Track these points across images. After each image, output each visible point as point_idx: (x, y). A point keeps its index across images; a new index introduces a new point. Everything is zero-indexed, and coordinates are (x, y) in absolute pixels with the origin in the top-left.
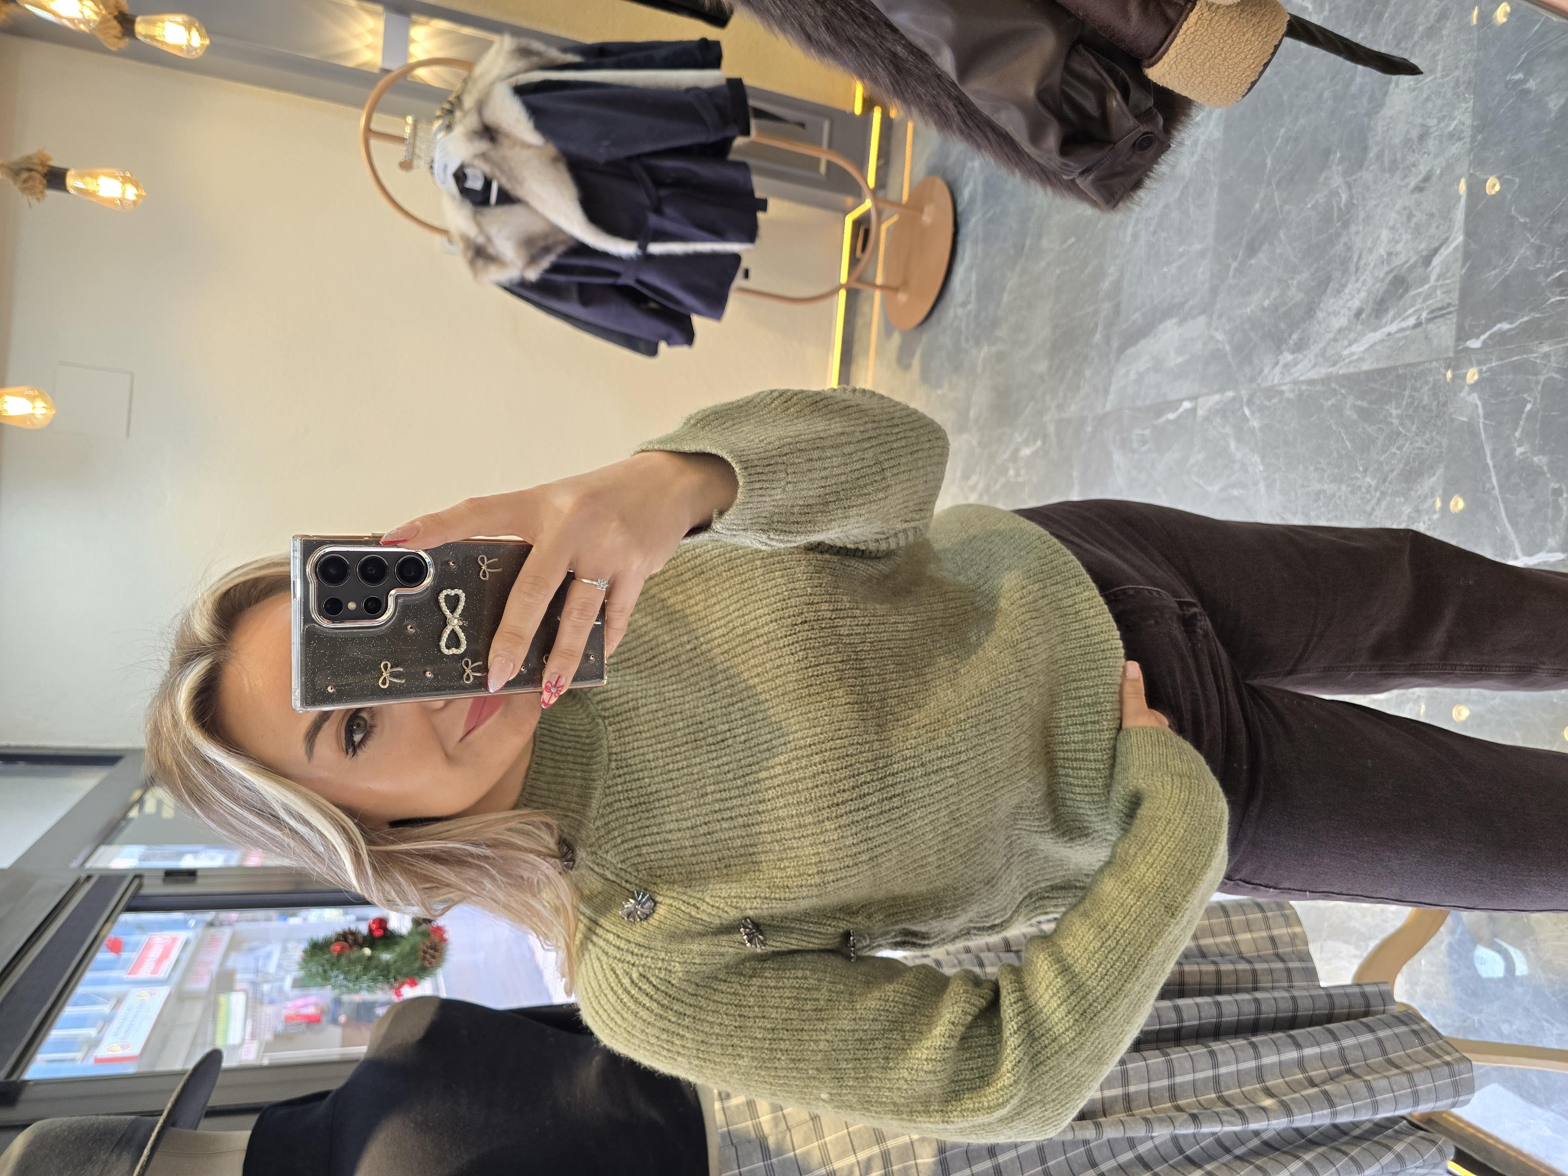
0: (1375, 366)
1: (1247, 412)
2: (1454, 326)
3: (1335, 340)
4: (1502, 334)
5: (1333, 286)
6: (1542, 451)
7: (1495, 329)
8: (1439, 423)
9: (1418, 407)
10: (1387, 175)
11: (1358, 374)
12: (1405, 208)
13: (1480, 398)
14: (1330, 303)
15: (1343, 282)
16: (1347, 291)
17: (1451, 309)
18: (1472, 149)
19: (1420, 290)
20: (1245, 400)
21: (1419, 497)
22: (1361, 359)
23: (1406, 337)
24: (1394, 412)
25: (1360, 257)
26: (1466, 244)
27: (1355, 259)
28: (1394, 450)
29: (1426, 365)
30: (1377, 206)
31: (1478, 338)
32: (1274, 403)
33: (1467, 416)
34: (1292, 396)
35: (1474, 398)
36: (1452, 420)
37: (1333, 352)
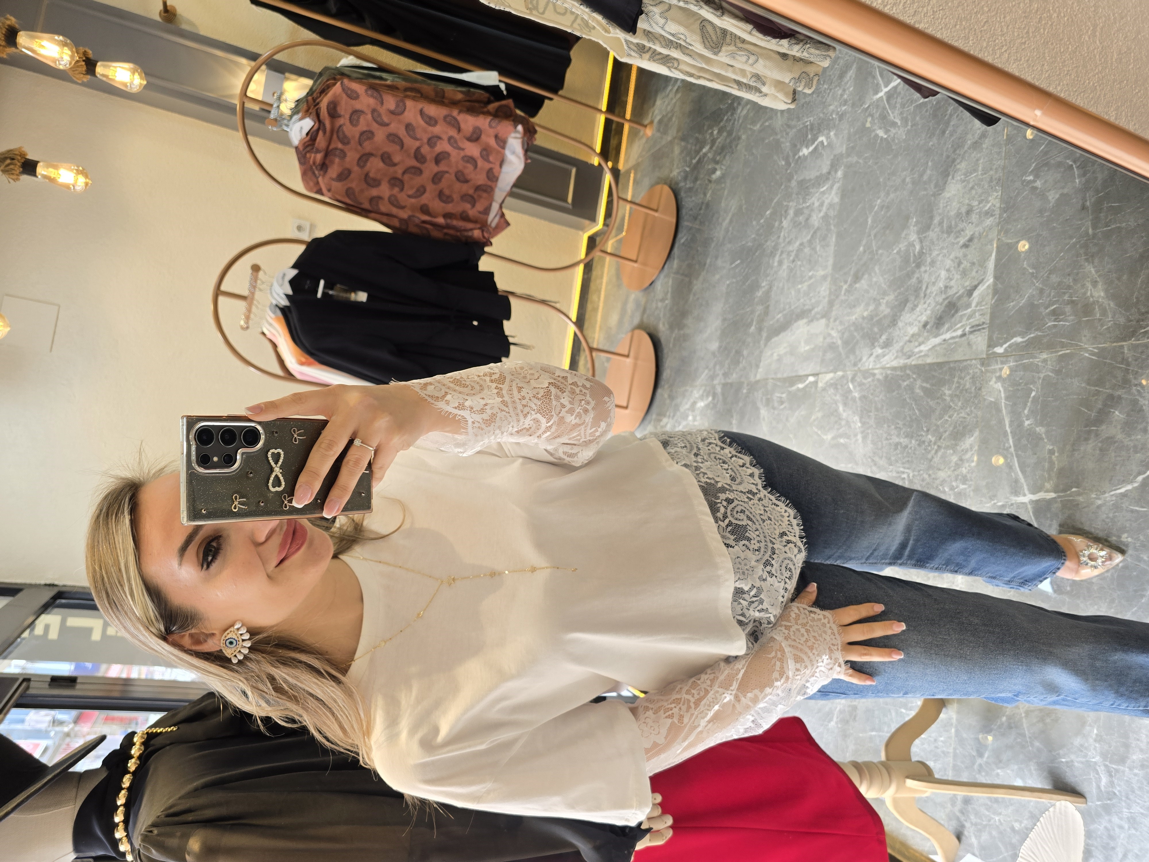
0: (935, 361)
1: (851, 386)
2: (986, 337)
3: (910, 341)
4: (1017, 344)
5: (909, 305)
6: (1041, 424)
7: (1013, 341)
8: (976, 402)
9: (962, 390)
10: (945, 235)
11: (924, 365)
12: (956, 258)
13: (1002, 386)
14: (907, 317)
15: (916, 303)
16: (918, 309)
17: (985, 326)
18: (999, 223)
19: (965, 312)
20: (850, 378)
21: (963, 451)
22: (926, 355)
23: (955, 343)
24: (947, 392)
25: (927, 288)
26: (995, 284)
27: (924, 288)
28: (946, 418)
29: (969, 362)
30: (938, 255)
31: (1002, 346)
32: (869, 382)
33: (994, 398)
34: (881, 377)
35: (998, 386)
36: (985, 400)
37: (908, 349)
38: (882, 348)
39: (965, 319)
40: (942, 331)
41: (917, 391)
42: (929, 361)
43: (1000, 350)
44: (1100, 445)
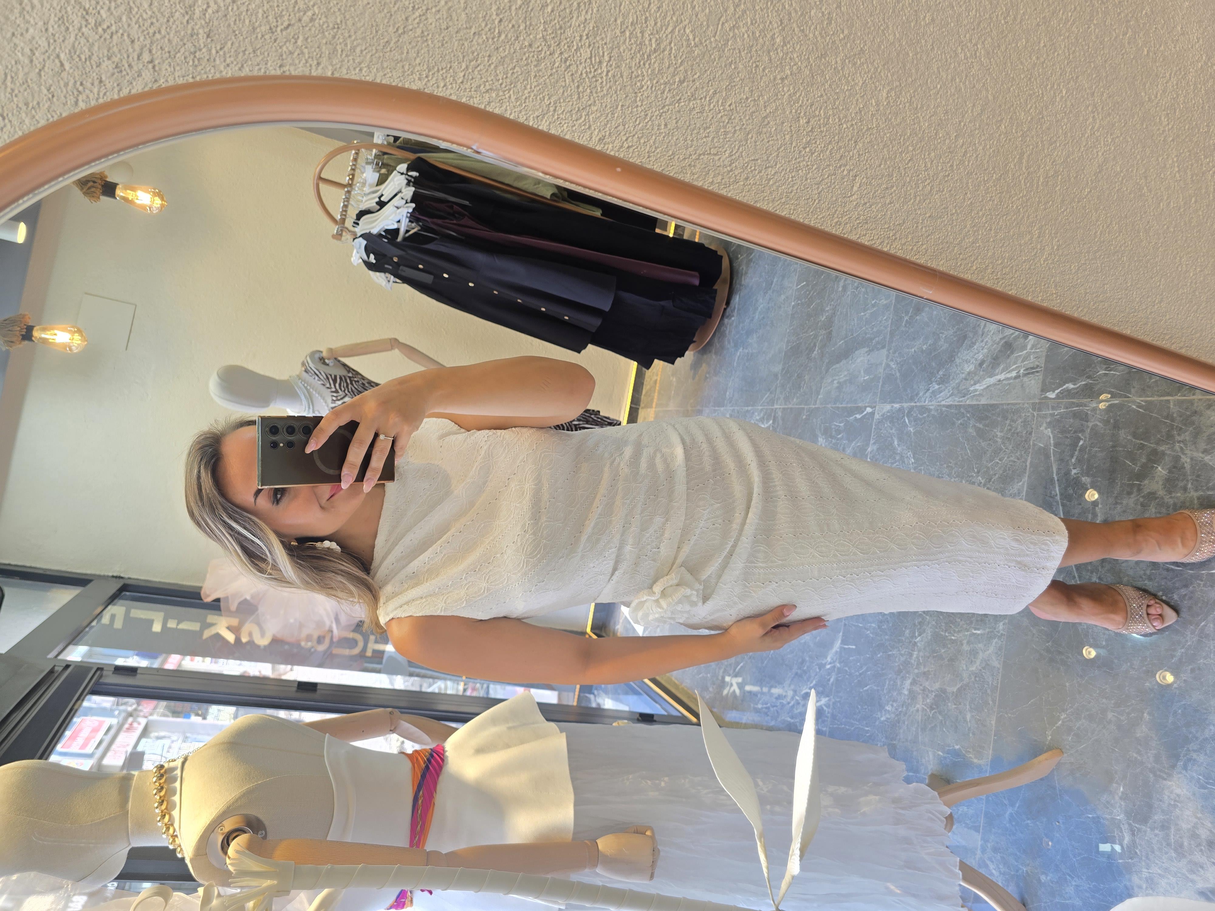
0: (989, 401)
1: (907, 421)
2: (1040, 381)
3: (966, 379)
4: (1069, 391)
5: (967, 342)
6: (1088, 474)
7: (1064, 387)
8: (1027, 446)
9: (1014, 433)
11: (978, 405)
13: (1052, 432)
14: (964, 354)
16: (975, 347)
17: (1039, 369)
19: (1020, 354)
20: (906, 411)
22: (981, 396)
23: (1010, 384)
28: (997, 460)
29: (1020, 406)
31: (1054, 391)
32: (924, 418)
33: (1043, 444)
34: (936, 414)
35: (1049, 432)
36: (1034, 445)
37: (964, 387)
38: (939, 384)
39: (1020, 361)
40: (997, 371)
41: (970, 430)
42: (984, 401)
43: (1052, 395)
44: (1141, 500)
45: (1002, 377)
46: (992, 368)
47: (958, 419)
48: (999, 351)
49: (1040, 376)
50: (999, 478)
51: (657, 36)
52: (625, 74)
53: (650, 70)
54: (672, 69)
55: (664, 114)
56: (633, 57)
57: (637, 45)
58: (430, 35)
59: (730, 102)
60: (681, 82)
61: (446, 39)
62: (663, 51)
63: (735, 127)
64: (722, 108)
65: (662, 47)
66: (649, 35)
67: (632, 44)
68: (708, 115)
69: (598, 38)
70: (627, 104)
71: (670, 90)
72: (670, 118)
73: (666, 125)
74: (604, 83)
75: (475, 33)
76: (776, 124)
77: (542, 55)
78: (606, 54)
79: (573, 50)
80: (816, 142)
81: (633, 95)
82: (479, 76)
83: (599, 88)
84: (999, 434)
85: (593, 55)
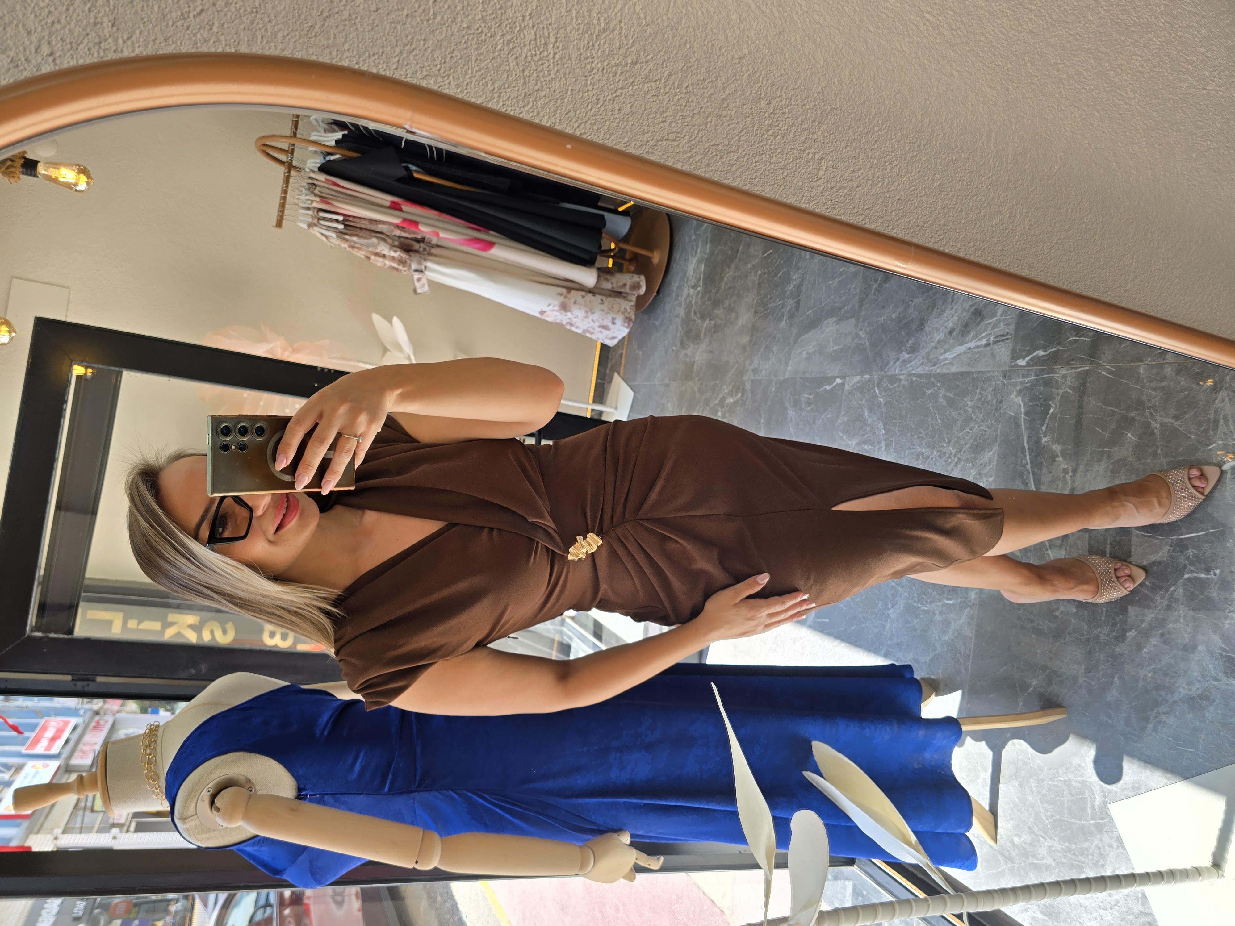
0: (959, 370)
1: (877, 391)
2: (1010, 349)
3: (936, 348)
4: (1039, 357)
5: (937, 310)
6: (1058, 442)
7: (1035, 354)
8: (997, 415)
9: (984, 402)
11: (948, 374)
13: (1022, 400)
14: (934, 322)
16: (945, 315)
17: (1009, 336)
19: (990, 321)
20: (876, 382)
21: (981, 465)
22: (951, 364)
23: (979, 352)
28: (968, 429)
29: (991, 373)
31: (1024, 359)
32: (895, 387)
33: (1014, 412)
34: (906, 384)
35: (1019, 400)
36: (1005, 413)
37: (934, 356)
38: (908, 353)
39: (990, 328)
40: (967, 339)
41: (941, 400)
42: (954, 369)
43: (1022, 363)
44: (1111, 466)
45: (972, 345)
46: (962, 335)
47: (928, 389)
48: (970, 319)
49: (1010, 343)
50: (970, 447)
51: (605, 15)
52: (573, 56)
53: (600, 52)
54: (623, 51)
55: (617, 98)
56: (580, 39)
57: (584, 25)
58: (359, 18)
59: (686, 85)
60: (634, 63)
61: (377, 22)
62: (613, 31)
63: (693, 110)
64: (678, 90)
65: (612, 26)
66: (597, 14)
67: (579, 24)
68: (663, 99)
69: (542, 19)
70: (578, 89)
71: (621, 73)
72: (624, 103)
73: (619, 110)
74: (552, 66)
75: (407, 15)
76: (735, 106)
77: (483, 37)
78: (551, 35)
79: (516, 32)
80: (778, 126)
81: (583, 78)
82: (415, 62)
83: (546, 72)
84: (969, 403)
85: (538, 37)
